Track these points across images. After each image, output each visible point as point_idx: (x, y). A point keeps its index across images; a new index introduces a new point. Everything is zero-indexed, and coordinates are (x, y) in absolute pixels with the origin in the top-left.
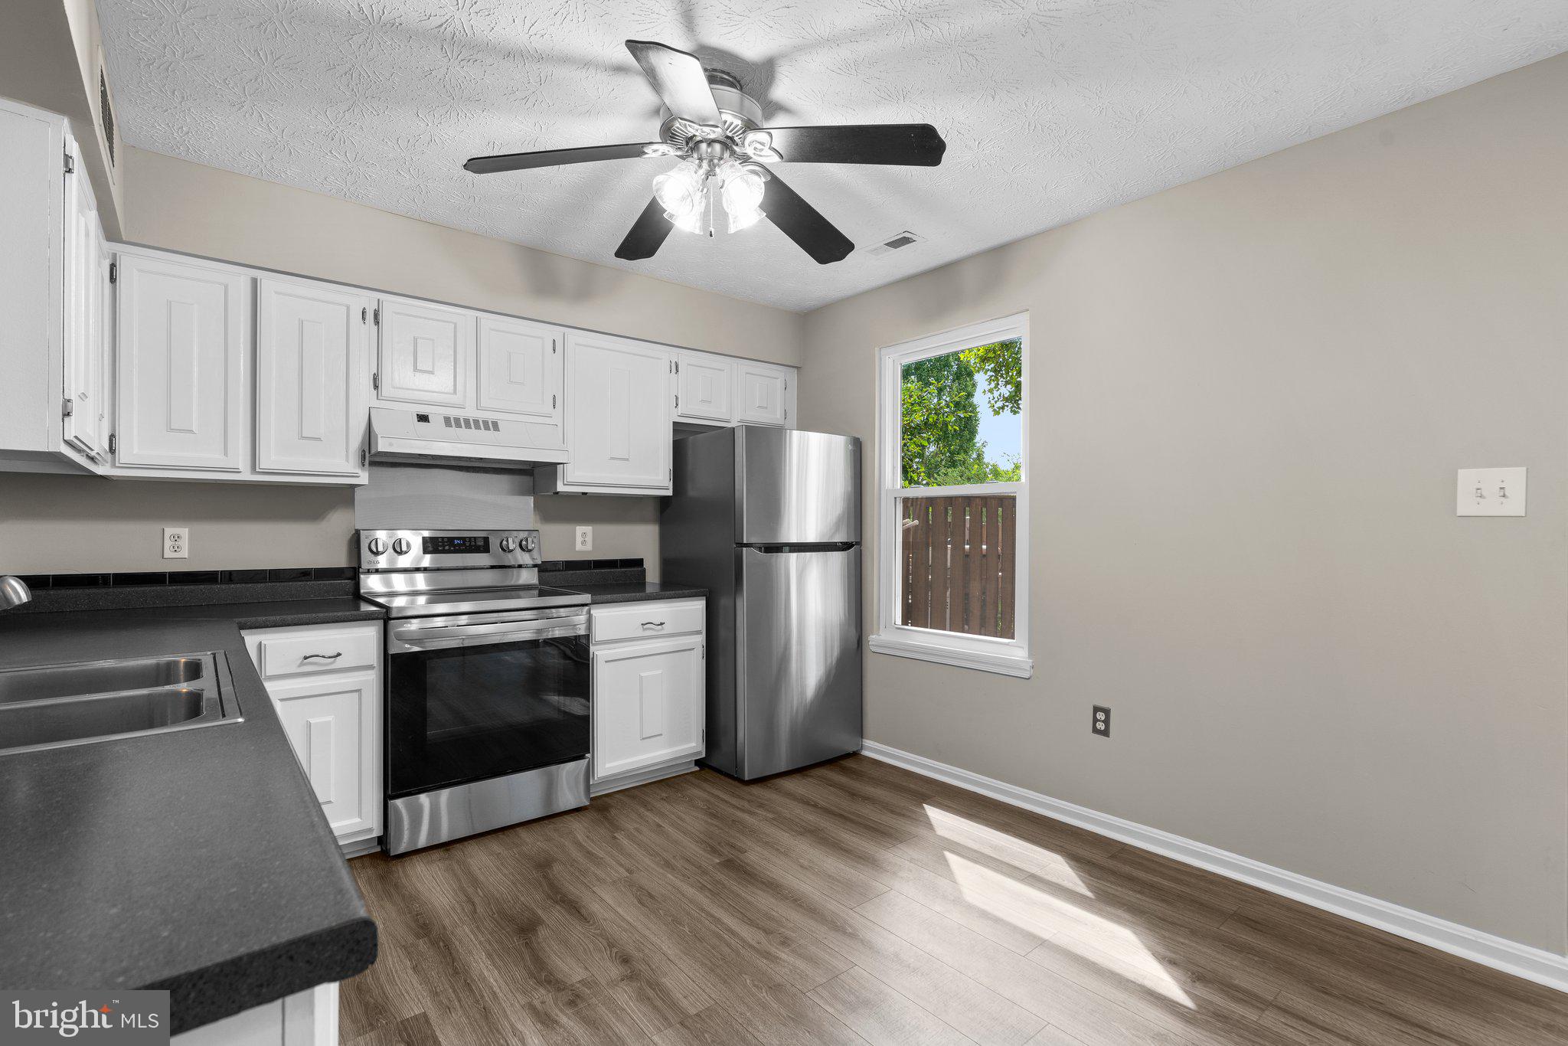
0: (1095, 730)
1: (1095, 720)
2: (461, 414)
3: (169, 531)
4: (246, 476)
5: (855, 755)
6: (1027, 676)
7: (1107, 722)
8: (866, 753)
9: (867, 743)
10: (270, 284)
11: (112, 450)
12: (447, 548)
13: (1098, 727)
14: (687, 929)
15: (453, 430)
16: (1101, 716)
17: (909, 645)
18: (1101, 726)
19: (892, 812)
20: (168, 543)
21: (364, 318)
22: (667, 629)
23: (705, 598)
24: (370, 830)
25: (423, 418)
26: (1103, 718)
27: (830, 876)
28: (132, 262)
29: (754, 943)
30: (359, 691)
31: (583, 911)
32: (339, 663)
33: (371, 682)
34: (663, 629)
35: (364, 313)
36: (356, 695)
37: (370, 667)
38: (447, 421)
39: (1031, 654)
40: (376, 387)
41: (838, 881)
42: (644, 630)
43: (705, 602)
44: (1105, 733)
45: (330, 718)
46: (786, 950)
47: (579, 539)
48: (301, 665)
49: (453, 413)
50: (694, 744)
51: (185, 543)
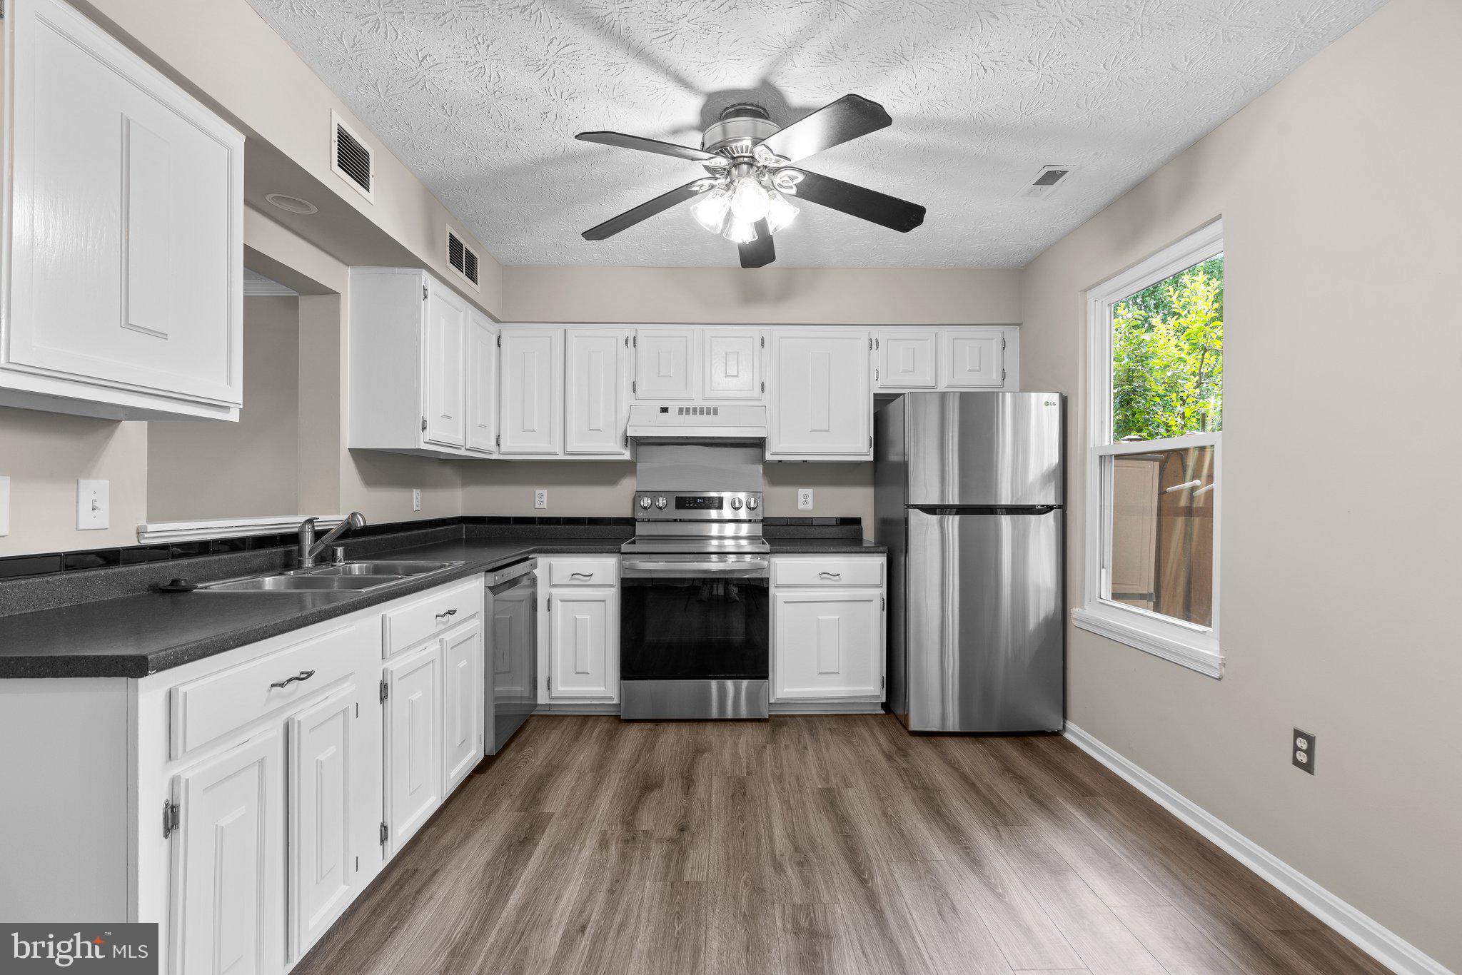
0: (1296, 763)
1: (1296, 749)
2: (691, 404)
3: (538, 491)
4: (561, 457)
5: (1056, 734)
6: (1217, 676)
7: (1310, 752)
8: (1067, 736)
9: (1070, 725)
10: (573, 331)
11: (498, 444)
12: (692, 505)
13: (1299, 758)
14: (742, 826)
15: (684, 416)
16: (1302, 743)
17: (1109, 624)
18: (1302, 757)
19: (1031, 797)
20: (537, 499)
21: (627, 344)
22: (845, 580)
23: (886, 555)
24: (611, 698)
25: (664, 410)
26: (1305, 747)
27: (900, 829)
28: (509, 332)
29: (778, 853)
30: (604, 601)
31: (692, 789)
32: (593, 581)
33: (612, 596)
34: (840, 579)
35: (627, 340)
36: (603, 603)
37: (611, 586)
38: (681, 410)
39: (1223, 648)
40: (634, 391)
41: (903, 836)
42: (822, 578)
43: (886, 558)
44: (1308, 767)
45: (588, 617)
46: (796, 869)
47: (801, 499)
48: (571, 579)
49: (685, 404)
50: (872, 688)
51: (545, 499)
